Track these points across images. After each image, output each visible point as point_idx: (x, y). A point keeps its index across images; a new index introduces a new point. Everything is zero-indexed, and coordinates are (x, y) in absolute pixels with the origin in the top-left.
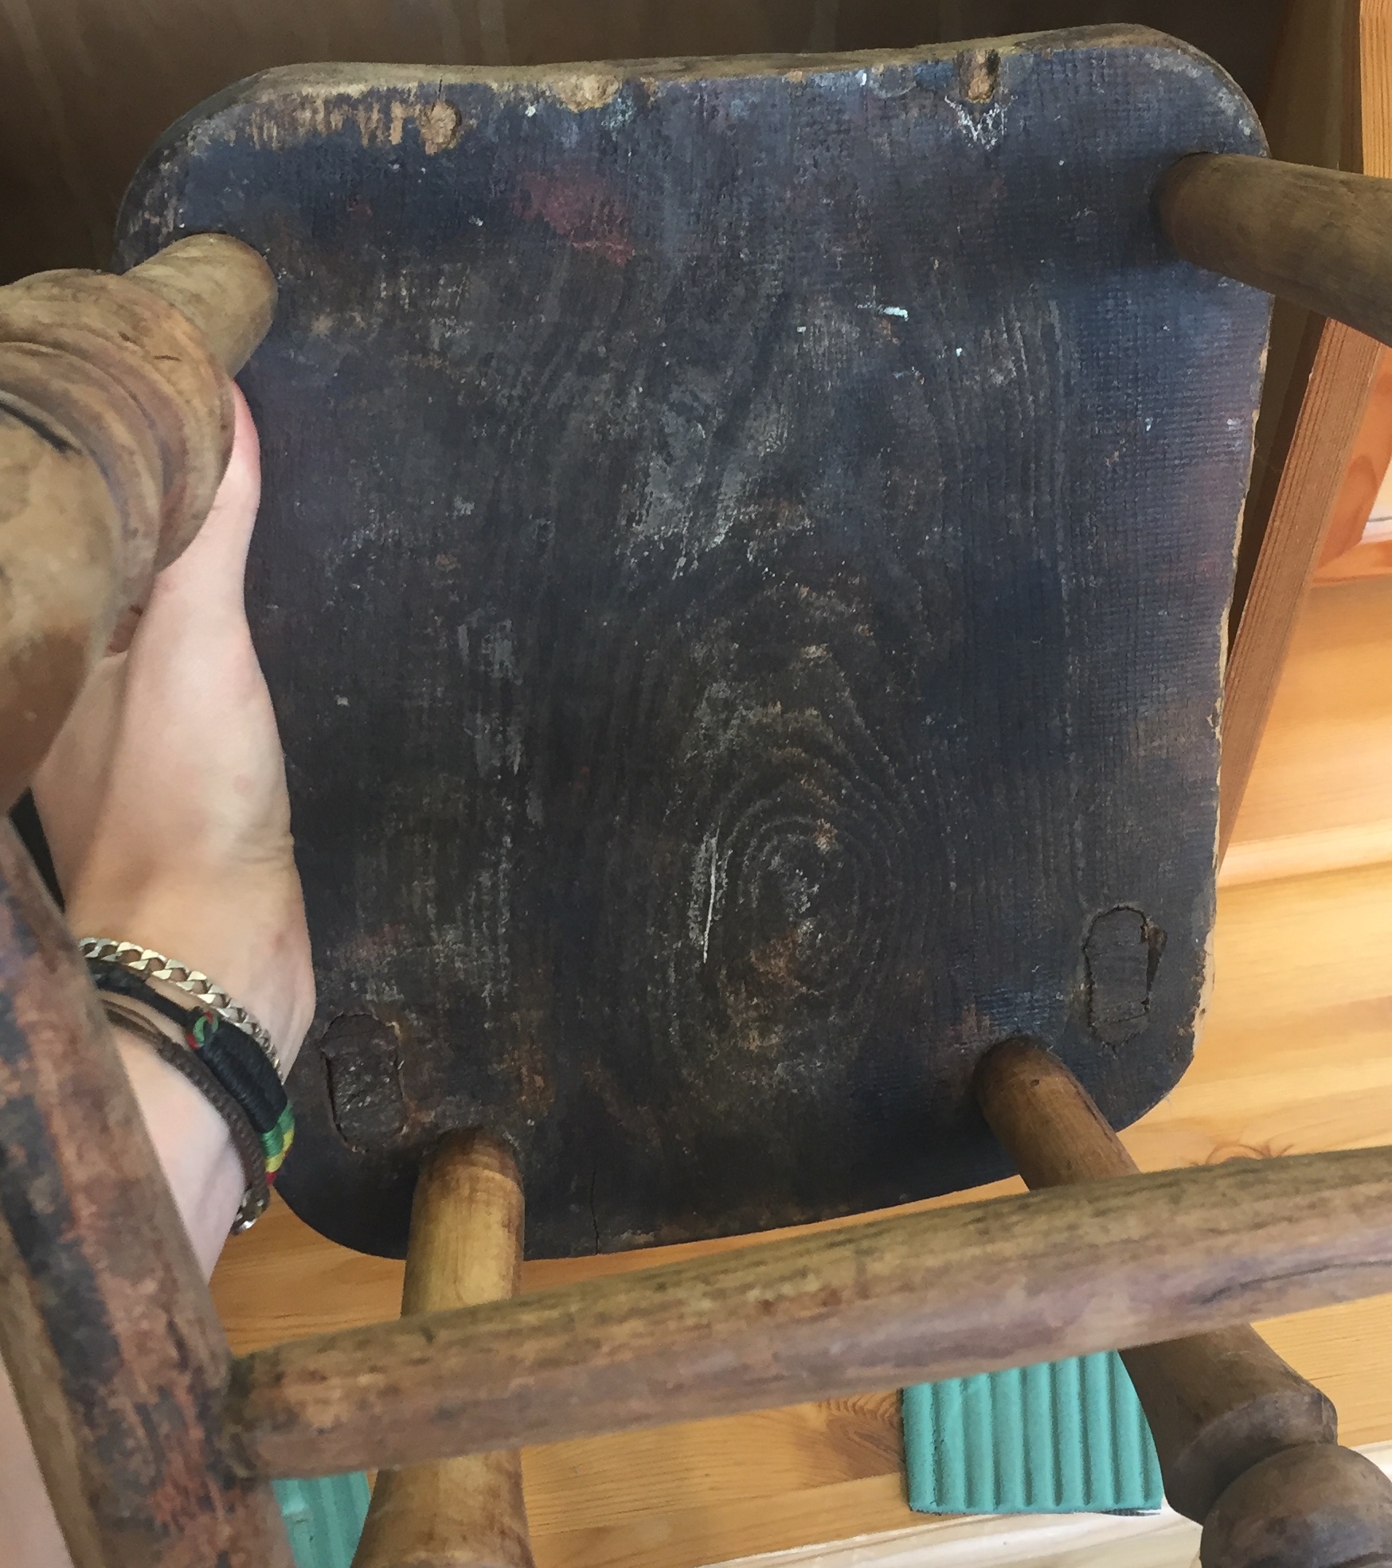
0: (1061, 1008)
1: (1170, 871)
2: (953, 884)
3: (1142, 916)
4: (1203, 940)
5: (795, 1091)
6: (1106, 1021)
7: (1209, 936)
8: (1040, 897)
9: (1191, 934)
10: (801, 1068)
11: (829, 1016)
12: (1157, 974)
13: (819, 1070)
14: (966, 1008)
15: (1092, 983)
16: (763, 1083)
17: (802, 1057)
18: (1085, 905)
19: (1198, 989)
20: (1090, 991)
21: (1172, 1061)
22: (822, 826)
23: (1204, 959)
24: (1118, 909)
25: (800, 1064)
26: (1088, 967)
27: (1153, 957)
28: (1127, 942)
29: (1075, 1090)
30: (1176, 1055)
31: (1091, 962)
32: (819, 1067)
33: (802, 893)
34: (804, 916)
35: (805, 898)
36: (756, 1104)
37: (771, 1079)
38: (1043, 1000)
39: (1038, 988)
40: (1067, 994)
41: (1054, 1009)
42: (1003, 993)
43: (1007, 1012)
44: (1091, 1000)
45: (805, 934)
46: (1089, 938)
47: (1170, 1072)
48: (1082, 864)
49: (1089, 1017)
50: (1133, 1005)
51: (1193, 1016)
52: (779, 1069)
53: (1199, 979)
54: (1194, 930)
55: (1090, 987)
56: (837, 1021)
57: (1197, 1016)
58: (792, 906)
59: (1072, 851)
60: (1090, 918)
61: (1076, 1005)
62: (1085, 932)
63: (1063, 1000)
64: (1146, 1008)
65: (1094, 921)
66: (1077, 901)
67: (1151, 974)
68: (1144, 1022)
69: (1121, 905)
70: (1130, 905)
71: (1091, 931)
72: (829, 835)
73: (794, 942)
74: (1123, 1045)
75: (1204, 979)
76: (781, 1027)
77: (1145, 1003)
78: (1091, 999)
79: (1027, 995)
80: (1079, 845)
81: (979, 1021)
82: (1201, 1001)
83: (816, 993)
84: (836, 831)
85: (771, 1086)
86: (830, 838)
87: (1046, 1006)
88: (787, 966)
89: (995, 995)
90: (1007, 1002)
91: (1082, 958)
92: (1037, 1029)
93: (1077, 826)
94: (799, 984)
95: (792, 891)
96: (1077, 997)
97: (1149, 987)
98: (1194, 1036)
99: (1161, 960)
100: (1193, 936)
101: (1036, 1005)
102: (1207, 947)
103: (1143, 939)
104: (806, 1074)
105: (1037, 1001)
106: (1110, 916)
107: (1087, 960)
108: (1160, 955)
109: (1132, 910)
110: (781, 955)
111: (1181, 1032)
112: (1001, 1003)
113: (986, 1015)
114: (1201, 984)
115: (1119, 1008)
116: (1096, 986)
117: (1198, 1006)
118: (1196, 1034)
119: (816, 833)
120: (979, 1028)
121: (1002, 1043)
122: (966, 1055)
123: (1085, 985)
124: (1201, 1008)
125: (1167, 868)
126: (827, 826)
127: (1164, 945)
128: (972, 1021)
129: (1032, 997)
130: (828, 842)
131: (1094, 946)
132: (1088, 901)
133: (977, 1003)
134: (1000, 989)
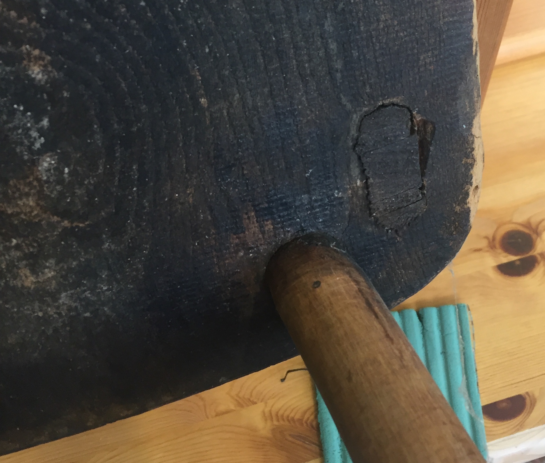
0: (341, 204)
1: (430, 63)
2: (203, 100)
3: (408, 109)
4: (470, 125)
5: (87, 314)
6: (385, 210)
7: (475, 122)
8: (301, 103)
9: (458, 121)
10: (88, 294)
11: (103, 243)
12: (430, 162)
13: (108, 293)
14: (246, 217)
15: (367, 179)
16: (51, 313)
17: (85, 285)
18: (349, 106)
19: (470, 170)
20: (366, 186)
21: (452, 234)
22: (29, 54)
23: (473, 143)
24: (383, 106)
25: (85, 291)
26: (361, 164)
27: (424, 146)
28: (395, 137)
29: (356, 287)
30: (456, 228)
31: (364, 160)
32: (106, 290)
33: (29, 129)
34: (42, 152)
35: (34, 134)
36: (50, 332)
37: (58, 308)
38: (321, 200)
39: (314, 190)
40: (345, 191)
41: (334, 206)
42: (281, 199)
43: (288, 215)
44: (368, 194)
45: (49, 170)
46: (358, 137)
47: (451, 243)
48: (339, 65)
49: (370, 209)
50: (410, 193)
51: (467, 194)
52: (64, 298)
53: (469, 161)
54: (460, 117)
55: (366, 182)
56: (113, 247)
57: (471, 193)
58: (22, 144)
59: (327, 53)
60: (356, 118)
61: (355, 199)
62: (354, 132)
63: (342, 198)
64: (423, 194)
65: (361, 121)
66: (340, 104)
67: (424, 162)
68: (422, 206)
69: (387, 102)
70: (395, 100)
71: (359, 129)
72: (41, 62)
73: (39, 180)
74: (405, 228)
75: (475, 161)
76: (52, 261)
77: (422, 188)
78: (368, 192)
79: (305, 197)
80: (333, 46)
81: (261, 227)
82: (473, 180)
83: (81, 225)
84: (49, 58)
85: (60, 314)
86: (45, 66)
87: (326, 204)
88: (38, 205)
89: (273, 202)
90: (287, 206)
91: (354, 157)
92: (320, 227)
93: (328, 26)
94: (59, 219)
95: (16, 128)
96: (355, 193)
97: (423, 175)
98: (470, 211)
99: (431, 148)
100: (460, 122)
101: (316, 204)
102: (475, 131)
103: (412, 131)
104: (94, 298)
105: (316, 201)
106: (376, 114)
107: (359, 158)
108: (431, 144)
109: (397, 105)
110: (27, 195)
111: (458, 209)
112: (281, 208)
113: (267, 220)
114: (472, 165)
115: (397, 197)
116: (371, 180)
117: (471, 185)
118: (471, 209)
119: (25, 62)
120: (263, 233)
121: (288, 244)
122: (255, 258)
123: (361, 181)
124: (474, 185)
125: (428, 61)
126: (36, 52)
127: (433, 133)
128: (254, 228)
129: (311, 198)
130: (43, 71)
131: (364, 145)
132: (351, 101)
133: (256, 211)
134: (276, 195)
